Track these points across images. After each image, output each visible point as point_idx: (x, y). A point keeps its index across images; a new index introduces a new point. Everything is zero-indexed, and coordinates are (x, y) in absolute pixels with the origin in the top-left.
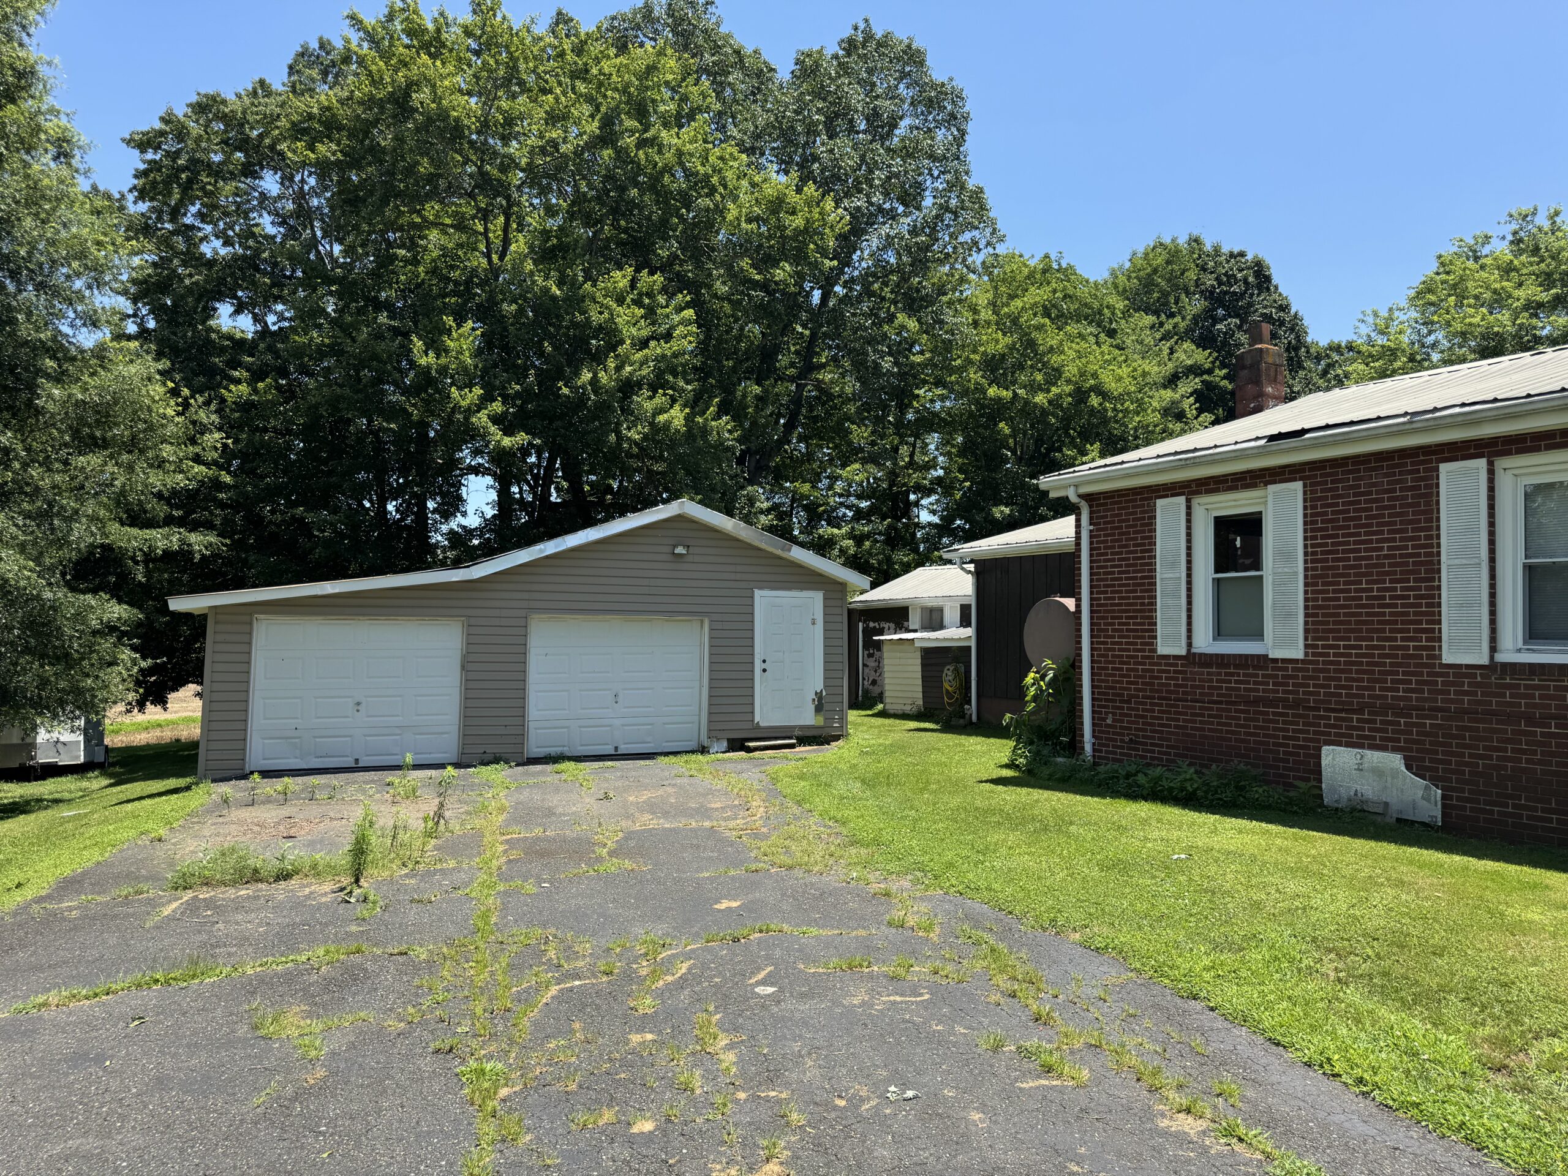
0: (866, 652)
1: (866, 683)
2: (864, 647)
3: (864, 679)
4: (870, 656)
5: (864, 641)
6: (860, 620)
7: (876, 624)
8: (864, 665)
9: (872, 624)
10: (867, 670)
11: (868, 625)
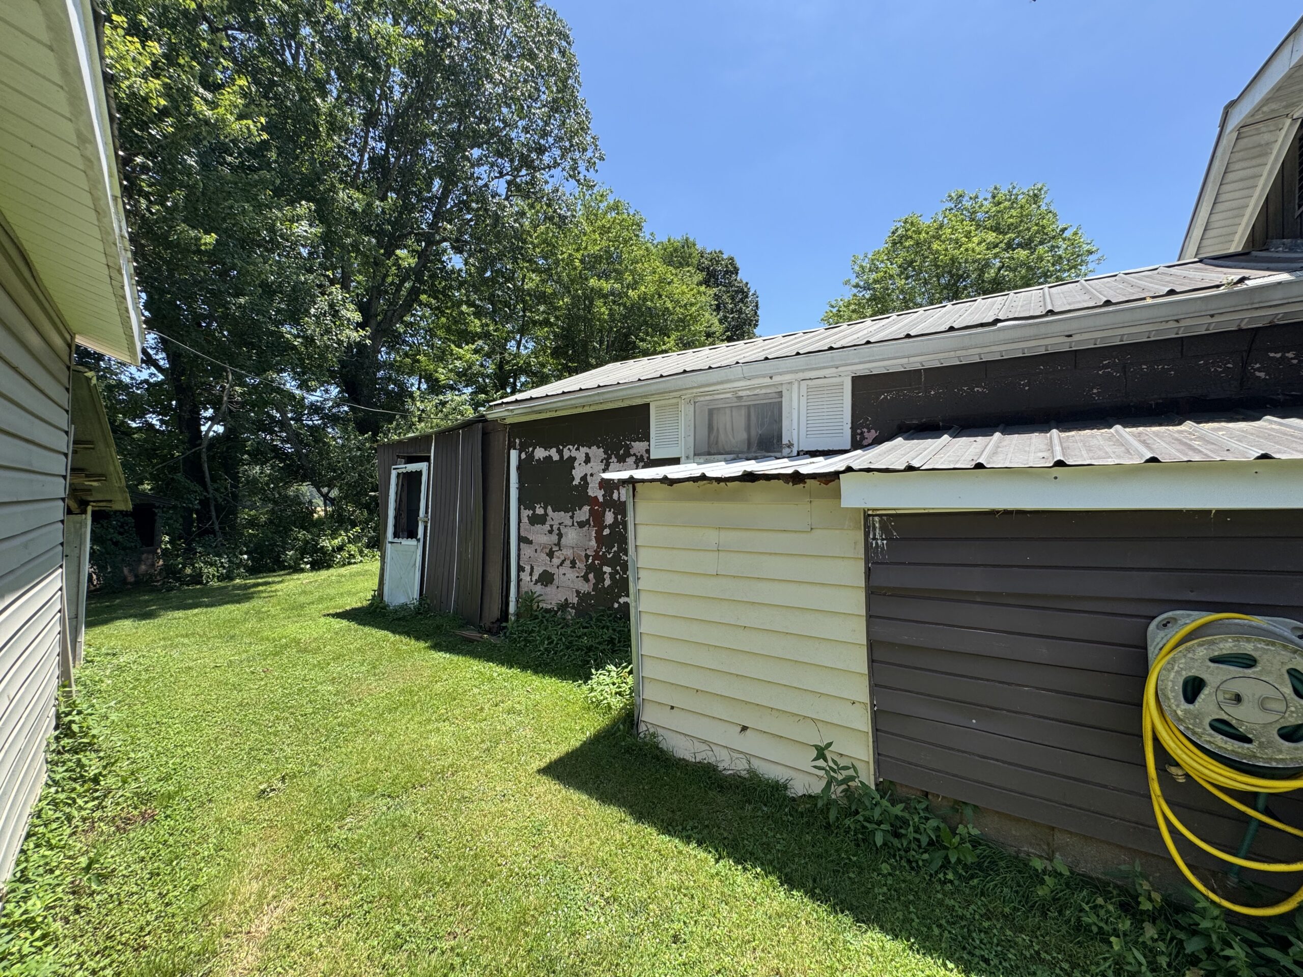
0: (526, 513)
1: (525, 576)
2: (520, 501)
3: (520, 569)
4: (536, 520)
5: (521, 489)
6: (512, 446)
7: (553, 453)
8: (521, 539)
9: (540, 453)
10: (527, 550)
11: (531, 456)
